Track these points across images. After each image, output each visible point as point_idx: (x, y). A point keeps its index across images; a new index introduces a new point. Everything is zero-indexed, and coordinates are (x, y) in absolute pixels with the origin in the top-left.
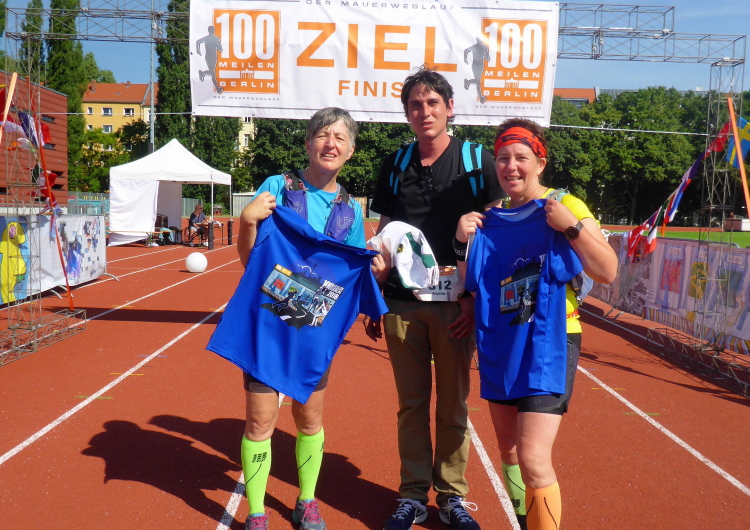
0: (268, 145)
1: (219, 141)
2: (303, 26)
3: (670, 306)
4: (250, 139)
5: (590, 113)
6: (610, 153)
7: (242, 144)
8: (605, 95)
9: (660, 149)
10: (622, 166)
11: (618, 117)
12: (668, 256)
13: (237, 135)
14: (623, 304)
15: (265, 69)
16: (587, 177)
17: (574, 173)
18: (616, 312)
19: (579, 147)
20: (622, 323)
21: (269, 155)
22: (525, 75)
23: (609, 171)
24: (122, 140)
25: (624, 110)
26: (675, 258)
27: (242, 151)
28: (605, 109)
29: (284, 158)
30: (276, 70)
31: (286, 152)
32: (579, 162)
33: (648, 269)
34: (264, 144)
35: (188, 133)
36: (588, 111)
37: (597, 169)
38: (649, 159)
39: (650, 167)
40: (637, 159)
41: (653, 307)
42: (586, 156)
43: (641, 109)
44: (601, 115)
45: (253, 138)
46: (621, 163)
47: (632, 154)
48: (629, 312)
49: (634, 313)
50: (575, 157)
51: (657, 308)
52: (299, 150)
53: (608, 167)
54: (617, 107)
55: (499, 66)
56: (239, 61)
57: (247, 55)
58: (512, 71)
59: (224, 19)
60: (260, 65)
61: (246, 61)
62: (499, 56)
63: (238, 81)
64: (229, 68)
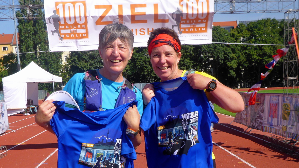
0: (77, 61)
1: (52, 60)
2: (97, 7)
3: (274, 124)
4: (67, 58)
5: (235, 34)
6: (245, 53)
7: (64, 61)
8: (241, 24)
9: (270, 49)
10: (252, 59)
11: (248, 34)
12: (271, 102)
13: (61, 57)
14: (253, 125)
15: (82, 28)
16: (235, 66)
17: (229, 64)
18: (249, 129)
19: (230, 51)
20: (252, 134)
21: (78, 66)
22: (199, 21)
23: (246, 62)
24: (3, 63)
25: (252, 31)
26: (275, 102)
27: (64, 64)
28: (242, 31)
29: (86, 66)
30: (86, 28)
31: (86, 64)
32: (231, 59)
33: (263, 108)
34: (75, 60)
35: (36, 57)
36: (234, 33)
37: (240, 61)
38: (265, 55)
39: (266, 59)
40: (259, 55)
41: (266, 126)
42: (234, 55)
43: (259, 30)
44: (240, 34)
45: (69, 58)
46: (251, 57)
47: (256, 53)
48: (255, 129)
49: (258, 129)
50: (229, 56)
51: (268, 126)
52: (93, 62)
53: (245, 60)
54: (248, 30)
55: (187, 18)
56: (69, 25)
57: (73, 22)
58: (193, 20)
59: (60, 6)
60: (79, 26)
61: (73, 25)
62: (187, 14)
63: (70, 34)
64: (65, 28)
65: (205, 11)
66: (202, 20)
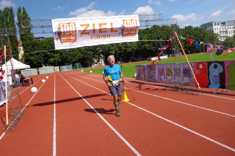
0: (29, 56)
2: (81, 25)
3: (162, 79)
6: (118, 46)
7: (20, 57)
14: (150, 80)
15: (73, 36)
17: (111, 52)
21: (30, 59)
22: (132, 30)
26: (161, 68)
29: (34, 59)
30: (76, 37)
33: (155, 72)
39: (128, 49)
41: (158, 80)
42: (112, 48)
46: (121, 48)
49: (153, 82)
53: (118, 50)
55: (127, 29)
56: (66, 35)
57: (68, 34)
58: (129, 30)
59: (61, 26)
60: (72, 35)
61: (68, 35)
62: (127, 27)
63: (66, 40)
64: (64, 37)
65: (136, 26)
66: (133, 30)
